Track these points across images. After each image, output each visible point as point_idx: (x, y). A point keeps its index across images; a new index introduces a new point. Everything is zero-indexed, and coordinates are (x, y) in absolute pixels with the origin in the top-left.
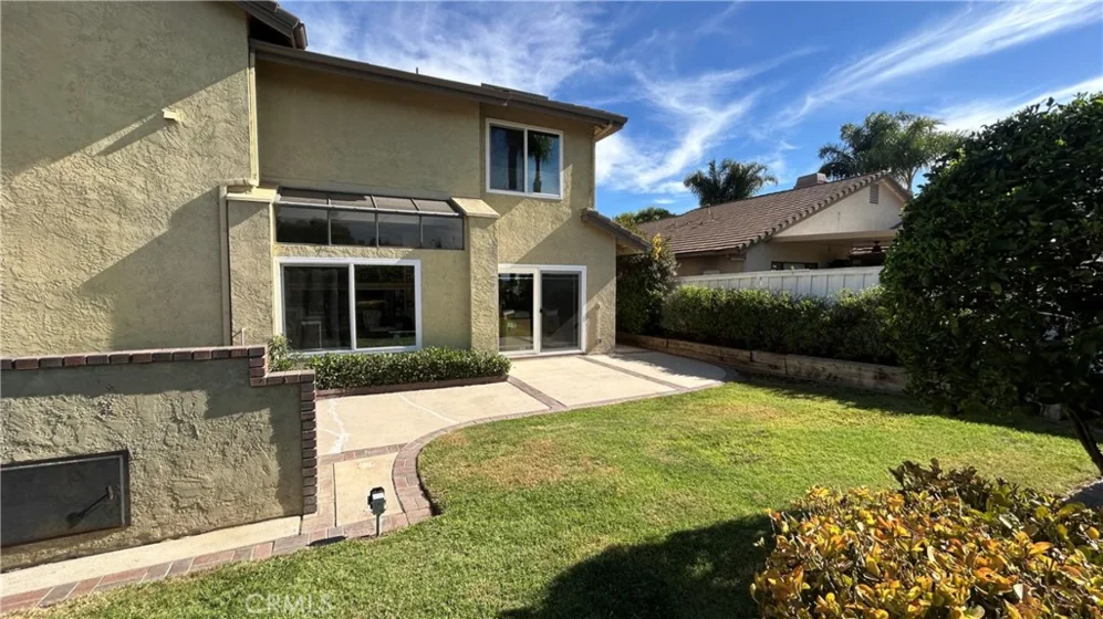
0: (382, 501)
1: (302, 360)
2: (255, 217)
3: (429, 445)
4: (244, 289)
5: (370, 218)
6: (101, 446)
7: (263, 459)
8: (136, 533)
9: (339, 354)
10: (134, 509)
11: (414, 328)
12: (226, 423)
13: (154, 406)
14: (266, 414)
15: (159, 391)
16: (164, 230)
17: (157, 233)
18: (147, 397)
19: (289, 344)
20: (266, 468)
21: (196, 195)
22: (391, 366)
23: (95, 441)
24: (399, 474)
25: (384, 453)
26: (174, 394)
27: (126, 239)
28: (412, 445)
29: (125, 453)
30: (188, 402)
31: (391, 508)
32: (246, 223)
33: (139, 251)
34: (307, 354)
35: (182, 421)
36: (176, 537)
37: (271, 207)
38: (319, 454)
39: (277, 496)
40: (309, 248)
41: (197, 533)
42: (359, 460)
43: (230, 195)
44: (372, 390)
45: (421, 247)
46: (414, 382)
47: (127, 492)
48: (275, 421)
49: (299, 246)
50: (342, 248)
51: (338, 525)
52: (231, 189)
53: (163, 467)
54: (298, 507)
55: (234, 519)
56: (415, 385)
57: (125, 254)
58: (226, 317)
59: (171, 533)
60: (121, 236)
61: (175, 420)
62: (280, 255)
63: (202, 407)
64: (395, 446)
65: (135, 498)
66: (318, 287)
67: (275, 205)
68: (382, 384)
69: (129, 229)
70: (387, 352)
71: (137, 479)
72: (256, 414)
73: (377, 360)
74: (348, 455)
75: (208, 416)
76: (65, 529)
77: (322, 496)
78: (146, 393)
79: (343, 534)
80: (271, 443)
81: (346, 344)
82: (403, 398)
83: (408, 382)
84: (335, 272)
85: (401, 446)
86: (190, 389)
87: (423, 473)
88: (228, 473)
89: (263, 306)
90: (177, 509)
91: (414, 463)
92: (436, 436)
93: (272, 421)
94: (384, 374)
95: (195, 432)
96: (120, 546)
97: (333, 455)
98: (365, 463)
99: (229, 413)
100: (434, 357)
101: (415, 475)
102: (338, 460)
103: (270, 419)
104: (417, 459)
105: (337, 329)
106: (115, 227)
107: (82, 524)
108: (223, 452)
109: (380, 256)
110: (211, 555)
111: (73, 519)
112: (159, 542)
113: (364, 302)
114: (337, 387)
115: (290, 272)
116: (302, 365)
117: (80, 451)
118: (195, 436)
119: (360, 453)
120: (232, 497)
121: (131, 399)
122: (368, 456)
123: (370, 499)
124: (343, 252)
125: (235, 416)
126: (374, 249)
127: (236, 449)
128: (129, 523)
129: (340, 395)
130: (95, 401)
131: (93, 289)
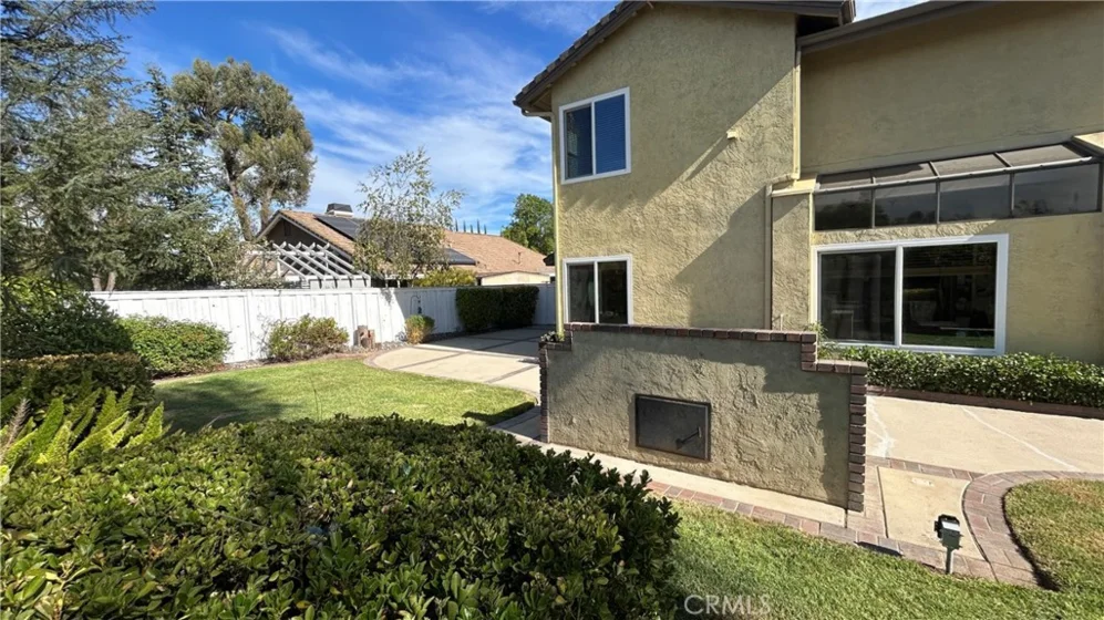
0: (957, 535)
1: (837, 350)
2: (796, 209)
3: (1026, 488)
4: (784, 278)
5: (931, 189)
6: (695, 397)
7: (810, 439)
8: (714, 469)
9: (879, 348)
10: (713, 450)
11: (991, 325)
12: (780, 399)
13: (728, 372)
14: (814, 398)
15: (731, 362)
16: (724, 231)
17: (720, 234)
18: (724, 366)
19: (825, 332)
20: (812, 450)
21: (748, 198)
22: (951, 371)
23: (691, 392)
24: (975, 509)
25: (948, 476)
26: (741, 366)
27: (701, 239)
28: (991, 478)
29: (709, 405)
30: (751, 375)
31: (967, 549)
32: (787, 215)
33: (709, 248)
34: (843, 345)
35: (746, 390)
36: (739, 483)
37: (811, 197)
38: (867, 453)
39: (821, 480)
40: (848, 233)
41: (753, 486)
42: (912, 473)
43: (775, 192)
44: (920, 395)
45: (1011, 216)
46: (991, 396)
47: (709, 435)
48: (822, 407)
49: (838, 232)
50: (887, 230)
51: (890, 535)
52: (776, 186)
53: (733, 424)
54: (842, 498)
55: (782, 486)
56: (990, 401)
57: (700, 252)
58: (768, 303)
59: (736, 478)
60: (698, 239)
61: (741, 388)
62: (818, 243)
63: (761, 381)
64: (964, 472)
65: (714, 442)
66: (857, 273)
67: (815, 195)
68: (937, 390)
69: (704, 233)
70: (949, 354)
71: (716, 428)
72: (806, 396)
73: (931, 363)
74: (895, 463)
75: (766, 389)
76: (674, 447)
77: (869, 497)
78: (723, 362)
79: (898, 550)
80: (819, 427)
81: (888, 336)
82: (970, 413)
83: (979, 394)
84: (879, 258)
85: (974, 475)
86: (753, 364)
87: (1014, 520)
88: (779, 444)
89: (800, 294)
90: (741, 460)
91: (998, 503)
92: (1037, 478)
93: (820, 406)
94: (942, 380)
95: (754, 401)
96: (704, 474)
97: (877, 458)
98: (921, 481)
99: (782, 391)
100: (1029, 368)
101: (1002, 519)
102: (884, 465)
103: (818, 404)
104: (1003, 499)
105: (876, 319)
106: (694, 233)
107: (683, 449)
108: (776, 424)
109: (942, 234)
110: (766, 510)
111: (680, 443)
112: (727, 481)
113: (916, 291)
114: (878, 385)
115: (828, 260)
116: (836, 355)
117: (684, 397)
118: (755, 405)
119: (912, 466)
120: (781, 465)
121: (714, 364)
122: (922, 471)
123: (938, 527)
124: (890, 234)
125: (788, 395)
126: (933, 227)
127: (786, 425)
128: (709, 460)
129: (880, 394)
130: (693, 363)
131: (681, 279)
